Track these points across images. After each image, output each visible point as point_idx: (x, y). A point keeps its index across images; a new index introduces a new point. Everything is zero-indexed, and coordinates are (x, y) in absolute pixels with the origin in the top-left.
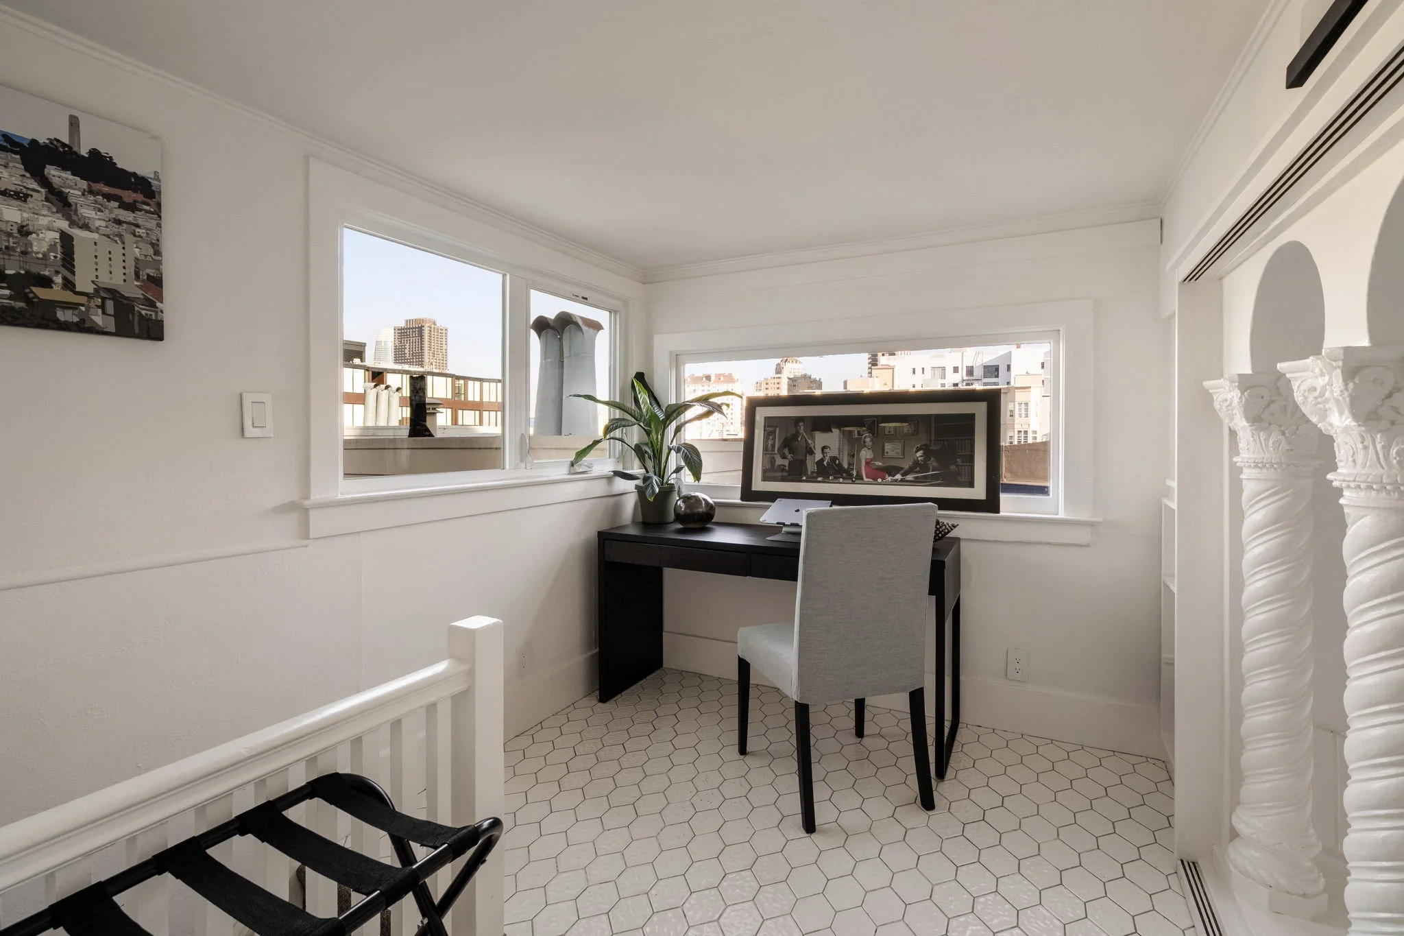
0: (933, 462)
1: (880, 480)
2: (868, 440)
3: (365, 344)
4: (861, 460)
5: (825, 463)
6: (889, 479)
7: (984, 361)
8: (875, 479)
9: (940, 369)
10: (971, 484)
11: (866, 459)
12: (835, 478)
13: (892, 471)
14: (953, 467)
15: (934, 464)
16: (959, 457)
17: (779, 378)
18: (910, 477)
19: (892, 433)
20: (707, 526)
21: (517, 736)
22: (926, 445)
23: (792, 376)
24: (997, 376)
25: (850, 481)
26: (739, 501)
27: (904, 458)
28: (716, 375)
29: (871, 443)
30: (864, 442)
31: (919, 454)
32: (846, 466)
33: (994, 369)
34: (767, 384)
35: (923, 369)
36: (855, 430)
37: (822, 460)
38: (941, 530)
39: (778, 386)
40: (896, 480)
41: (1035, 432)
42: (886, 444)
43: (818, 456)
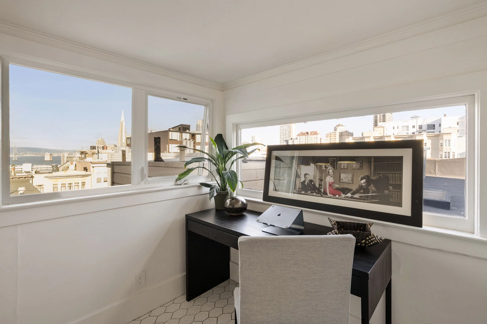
0: (372, 187)
1: (337, 196)
2: (331, 171)
3: (190, 125)
4: (326, 183)
5: (306, 183)
6: (343, 196)
7: (427, 123)
8: (335, 195)
9: (406, 127)
10: (399, 204)
11: (329, 183)
12: (311, 192)
13: (345, 191)
14: (386, 192)
15: (373, 188)
16: (391, 185)
17: (335, 132)
18: (357, 196)
19: (346, 167)
20: (243, 213)
21: (134, 320)
22: (367, 176)
23: (341, 132)
24: (434, 129)
25: (320, 195)
26: (261, 200)
27: (353, 183)
28: (310, 132)
29: (332, 173)
30: (329, 172)
31: (364, 181)
32: (317, 186)
33: (433, 126)
34: (331, 135)
35: (398, 127)
36: (323, 165)
37: (304, 182)
38: (372, 239)
39: (335, 135)
40: (348, 197)
41: (454, 153)
42: (342, 174)
43: (303, 179)
